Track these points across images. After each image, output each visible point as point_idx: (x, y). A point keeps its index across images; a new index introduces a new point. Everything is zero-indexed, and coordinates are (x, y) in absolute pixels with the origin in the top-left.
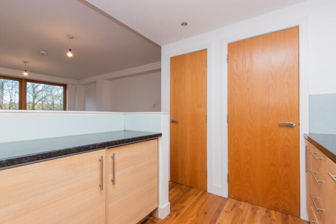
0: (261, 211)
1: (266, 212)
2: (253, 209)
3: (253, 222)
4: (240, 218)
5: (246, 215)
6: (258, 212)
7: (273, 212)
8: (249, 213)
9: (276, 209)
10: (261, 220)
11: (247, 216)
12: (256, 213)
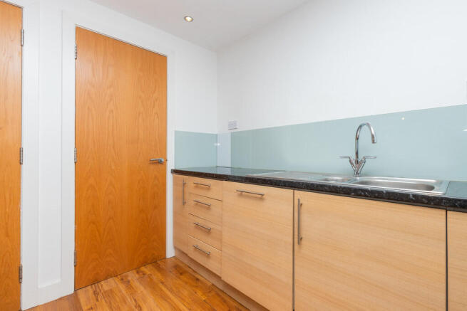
0: (132, 276)
1: (138, 273)
2: (122, 279)
3: (135, 291)
4: (118, 300)
5: (120, 291)
6: (130, 278)
7: (143, 269)
8: (122, 287)
9: (145, 264)
10: (140, 283)
11: (124, 291)
12: (129, 282)
